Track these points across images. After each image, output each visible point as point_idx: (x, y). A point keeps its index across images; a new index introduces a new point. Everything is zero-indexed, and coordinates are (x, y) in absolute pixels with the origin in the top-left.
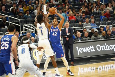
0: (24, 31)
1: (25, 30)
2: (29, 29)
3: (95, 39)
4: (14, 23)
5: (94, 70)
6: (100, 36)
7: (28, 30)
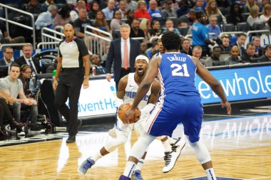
0: (43, 43)
1: (47, 39)
2: (55, 38)
3: (214, 65)
4: (19, 22)
5: (214, 137)
6: (226, 58)
7: (54, 40)
